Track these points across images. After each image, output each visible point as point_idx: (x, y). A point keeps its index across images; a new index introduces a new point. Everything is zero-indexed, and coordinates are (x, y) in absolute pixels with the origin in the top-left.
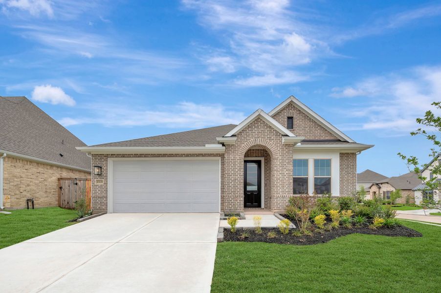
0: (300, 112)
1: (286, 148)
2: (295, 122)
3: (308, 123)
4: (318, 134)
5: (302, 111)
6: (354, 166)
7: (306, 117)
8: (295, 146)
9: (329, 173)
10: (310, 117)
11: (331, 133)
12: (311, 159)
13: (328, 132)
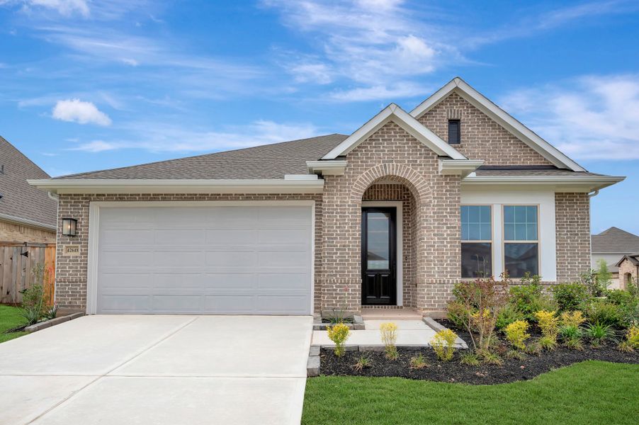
0: (474, 109)
1: (447, 183)
2: (465, 129)
3: (490, 133)
4: (512, 155)
5: (477, 107)
6: (585, 219)
7: (487, 119)
8: (465, 179)
9: (534, 233)
10: (493, 119)
11: (536, 153)
12: (498, 206)
13: (531, 150)
